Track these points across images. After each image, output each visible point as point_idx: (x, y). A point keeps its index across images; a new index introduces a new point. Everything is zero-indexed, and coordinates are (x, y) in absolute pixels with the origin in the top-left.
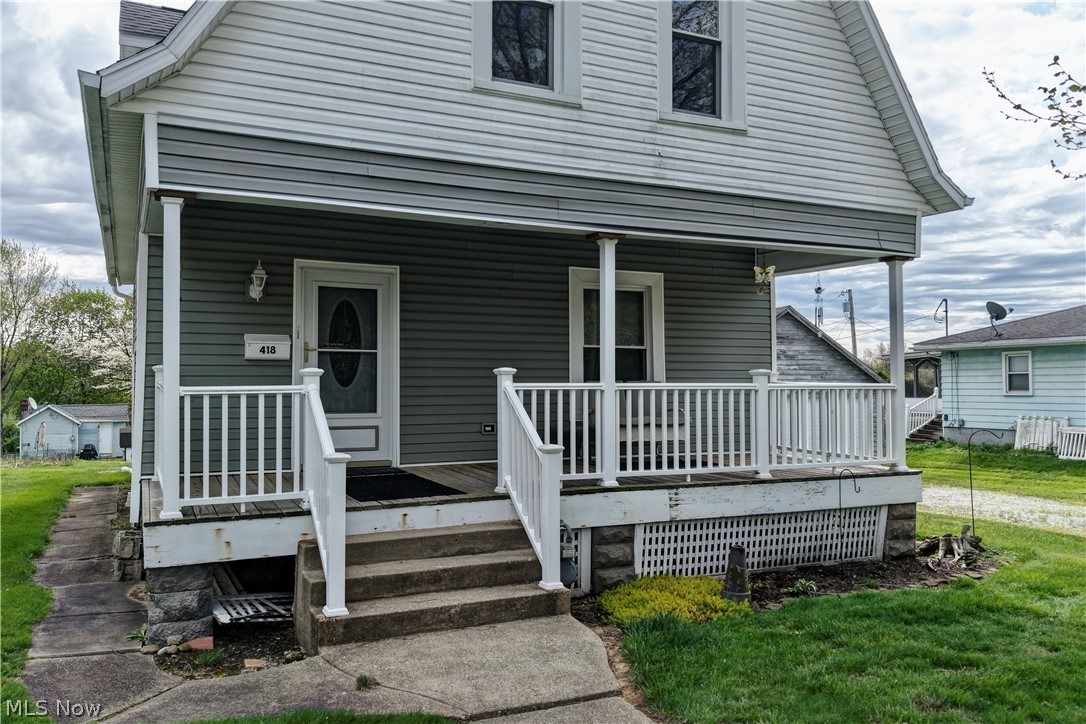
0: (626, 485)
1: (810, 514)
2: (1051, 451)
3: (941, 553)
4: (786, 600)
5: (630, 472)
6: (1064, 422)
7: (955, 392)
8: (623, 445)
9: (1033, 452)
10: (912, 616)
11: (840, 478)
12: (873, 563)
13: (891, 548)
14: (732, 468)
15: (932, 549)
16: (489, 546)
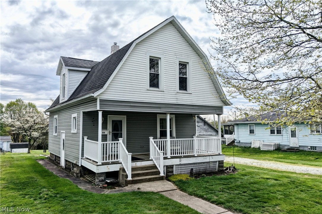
0: (172, 158)
1: (204, 163)
2: (259, 148)
3: (228, 170)
4: (200, 178)
5: (172, 155)
6: (262, 141)
7: (238, 134)
8: (171, 149)
9: (255, 148)
10: (221, 179)
11: (209, 156)
12: (216, 172)
13: (219, 169)
14: (190, 154)
15: (227, 169)
16: (150, 169)
